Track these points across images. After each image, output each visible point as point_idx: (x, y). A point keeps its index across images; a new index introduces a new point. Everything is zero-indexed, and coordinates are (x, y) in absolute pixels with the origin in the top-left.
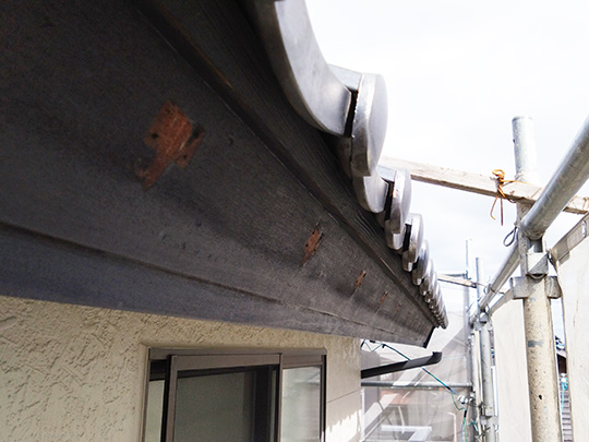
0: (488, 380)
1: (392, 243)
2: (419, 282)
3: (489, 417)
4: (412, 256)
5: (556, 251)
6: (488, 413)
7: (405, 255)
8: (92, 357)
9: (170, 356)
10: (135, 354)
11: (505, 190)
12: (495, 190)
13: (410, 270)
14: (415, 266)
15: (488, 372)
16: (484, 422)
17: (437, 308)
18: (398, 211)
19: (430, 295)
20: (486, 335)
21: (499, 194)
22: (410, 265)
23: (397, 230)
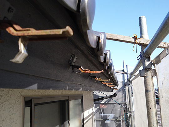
0: (131, 101)
1: (100, 59)
2: (110, 73)
3: (132, 112)
4: (107, 64)
5: (155, 61)
6: (131, 111)
7: (105, 64)
8: (4, 101)
9: (32, 99)
10: (19, 99)
11: (137, 41)
12: (134, 41)
13: (107, 69)
14: (108, 68)
15: (131, 99)
16: (130, 114)
17: (115, 81)
18: (101, 47)
19: (113, 77)
20: (130, 88)
21: (135, 43)
22: (107, 67)
23: (102, 54)
